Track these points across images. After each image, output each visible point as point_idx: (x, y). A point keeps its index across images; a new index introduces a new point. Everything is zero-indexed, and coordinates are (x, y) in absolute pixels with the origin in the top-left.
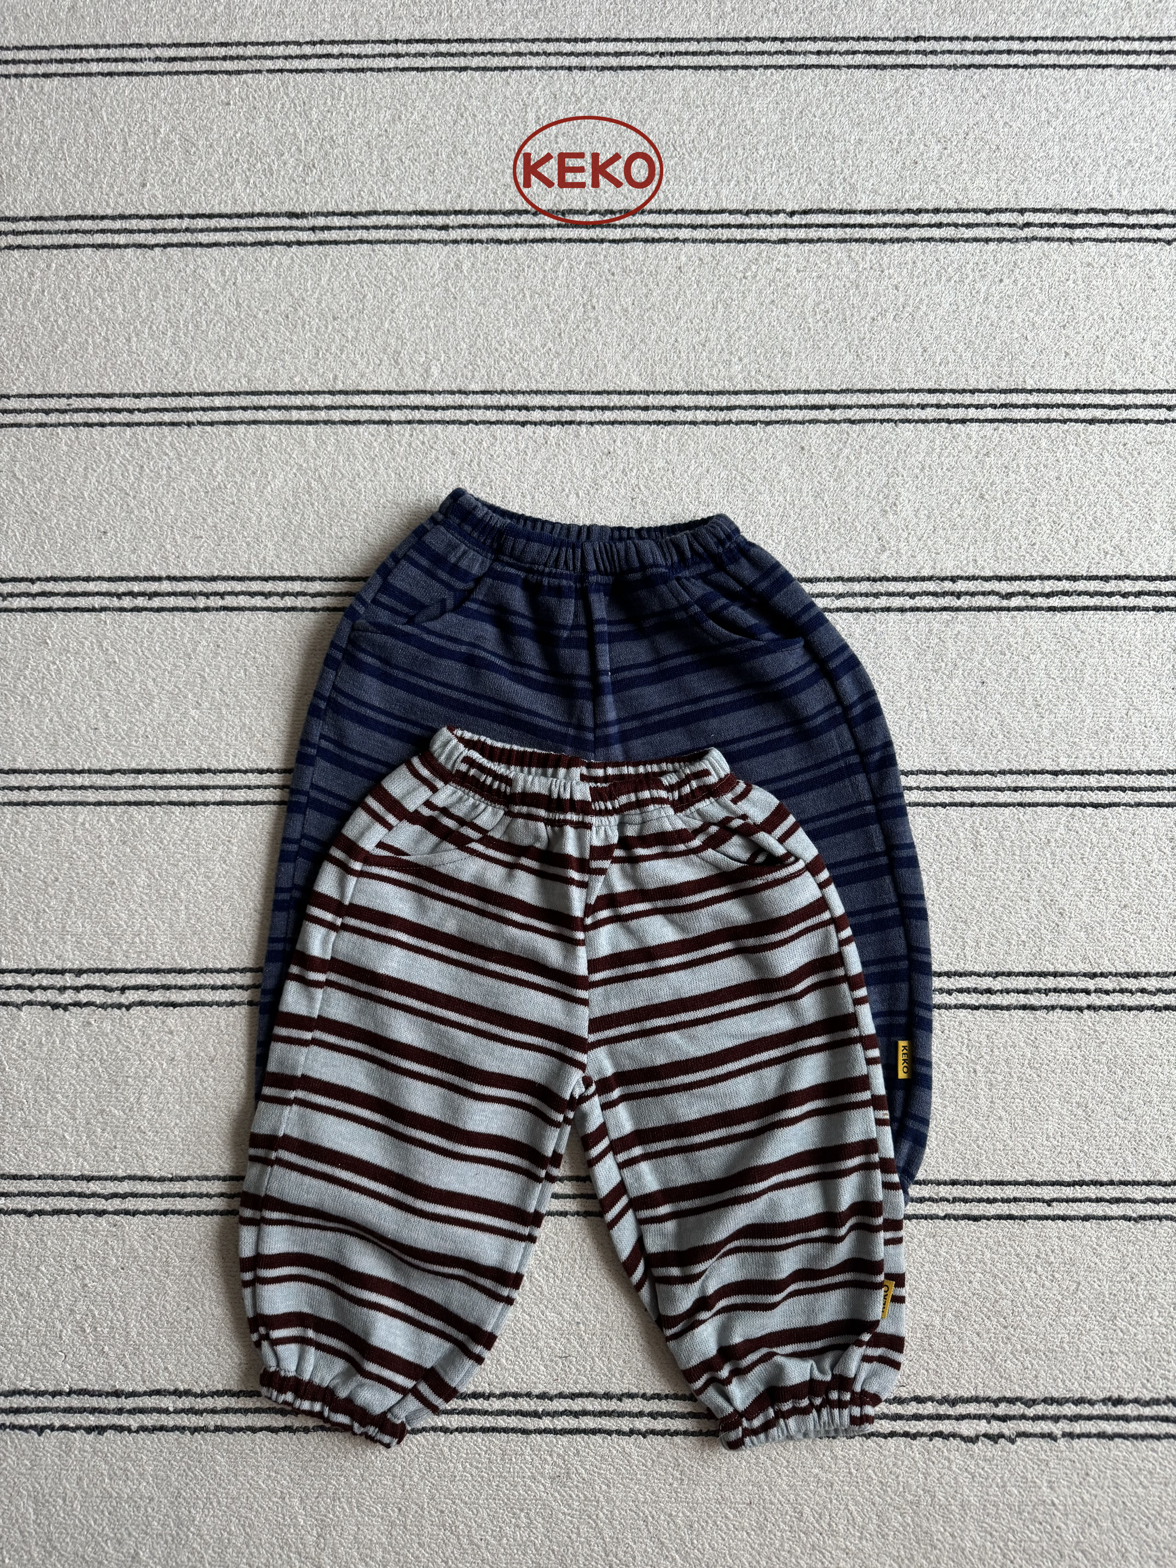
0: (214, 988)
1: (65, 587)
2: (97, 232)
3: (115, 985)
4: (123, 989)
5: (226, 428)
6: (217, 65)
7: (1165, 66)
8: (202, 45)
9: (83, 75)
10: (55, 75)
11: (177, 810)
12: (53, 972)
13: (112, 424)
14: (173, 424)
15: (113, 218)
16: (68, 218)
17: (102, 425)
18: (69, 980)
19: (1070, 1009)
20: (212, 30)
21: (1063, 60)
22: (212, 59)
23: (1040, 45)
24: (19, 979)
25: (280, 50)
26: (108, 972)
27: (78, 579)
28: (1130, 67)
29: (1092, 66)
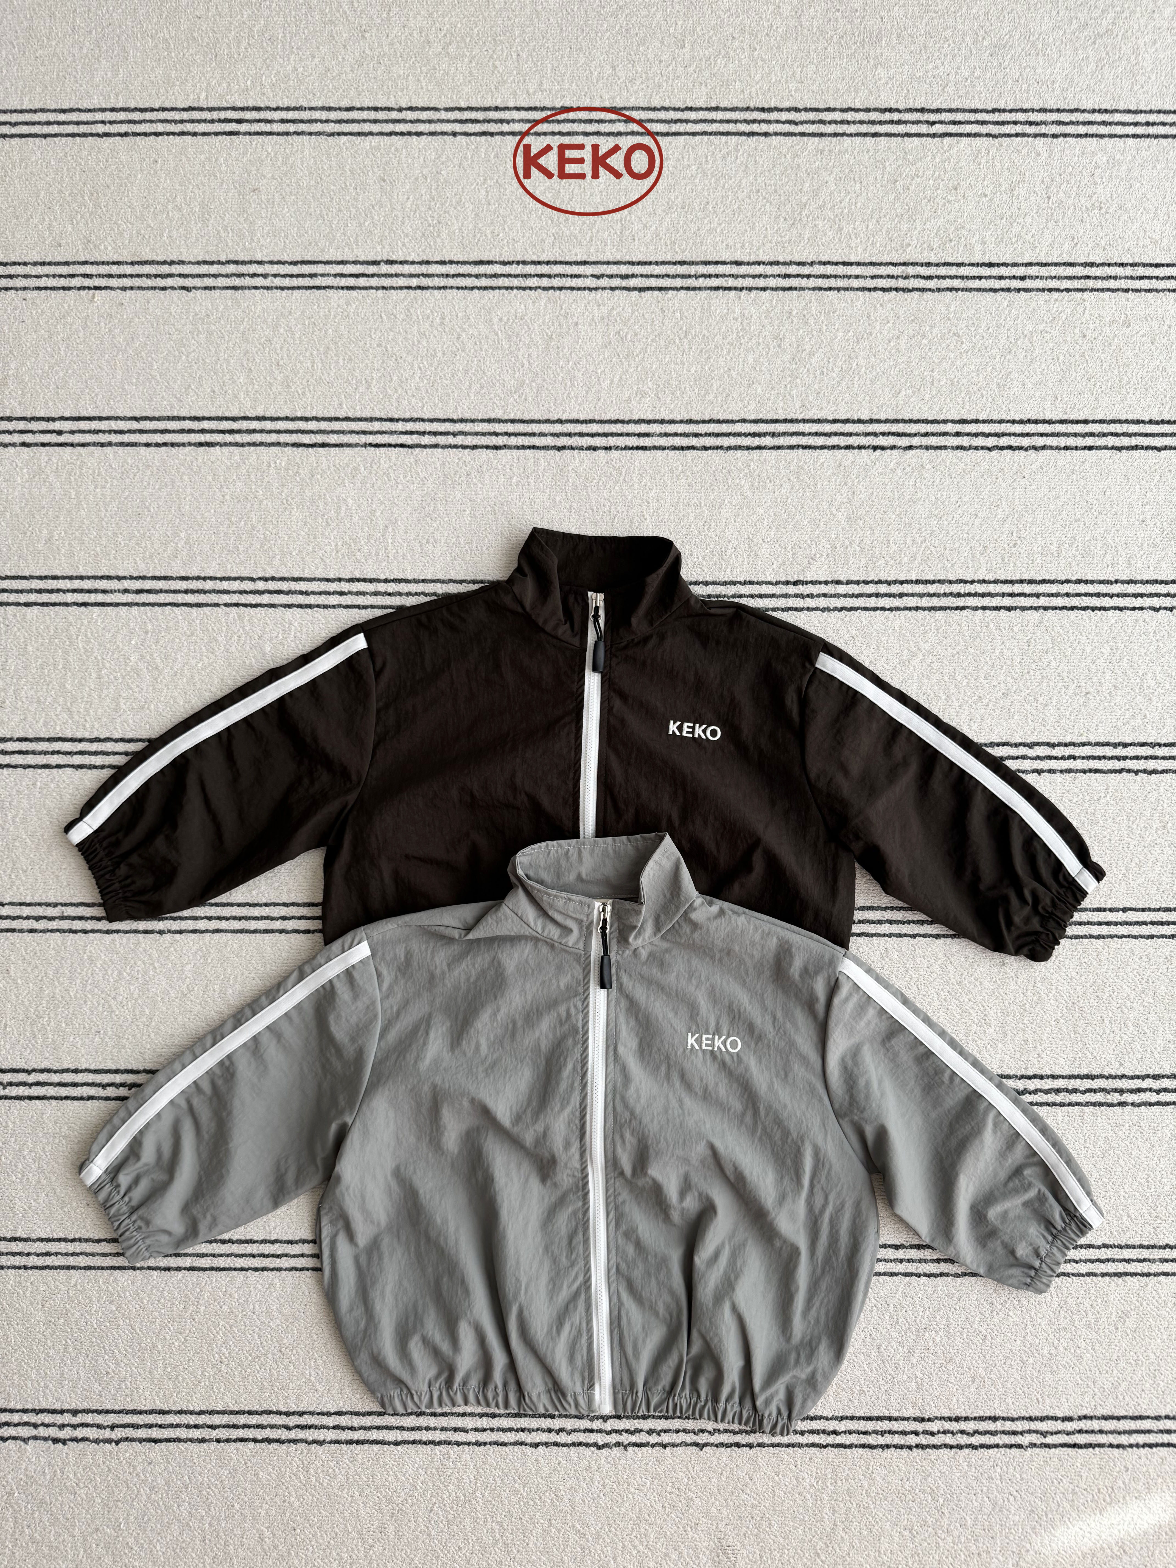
0: (188, 1426)
1: (55, 1078)
2: (76, 753)
3: (106, 1424)
4: (112, 1427)
5: (193, 936)
6: (180, 598)
7: (1015, 608)
8: (165, 578)
9: (60, 604)
10: (36, 604)
11: (155, 1273)
12: (54, 1412)
13: (93, 931)
14: (146, 932)
15: (91, 741)
16: (50, 740)
17: (85, 932)
18: (67, 1418)
19: (901, 1447)
20: (173, 564)
21: (925, 602)
22: (175, 592)
23: (907, 588)
24: (26, 1418)
25: (236, 585)
26: (99, 1412)
27: (67, 1071)
28: (984, 608)
29: (951, 608)
